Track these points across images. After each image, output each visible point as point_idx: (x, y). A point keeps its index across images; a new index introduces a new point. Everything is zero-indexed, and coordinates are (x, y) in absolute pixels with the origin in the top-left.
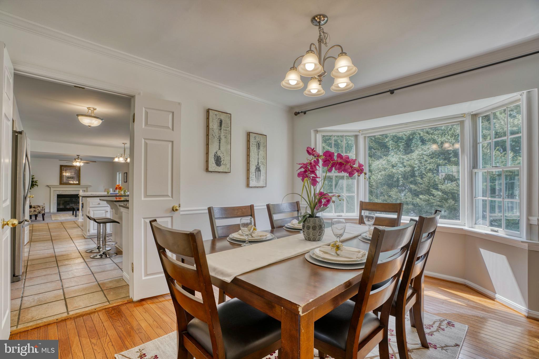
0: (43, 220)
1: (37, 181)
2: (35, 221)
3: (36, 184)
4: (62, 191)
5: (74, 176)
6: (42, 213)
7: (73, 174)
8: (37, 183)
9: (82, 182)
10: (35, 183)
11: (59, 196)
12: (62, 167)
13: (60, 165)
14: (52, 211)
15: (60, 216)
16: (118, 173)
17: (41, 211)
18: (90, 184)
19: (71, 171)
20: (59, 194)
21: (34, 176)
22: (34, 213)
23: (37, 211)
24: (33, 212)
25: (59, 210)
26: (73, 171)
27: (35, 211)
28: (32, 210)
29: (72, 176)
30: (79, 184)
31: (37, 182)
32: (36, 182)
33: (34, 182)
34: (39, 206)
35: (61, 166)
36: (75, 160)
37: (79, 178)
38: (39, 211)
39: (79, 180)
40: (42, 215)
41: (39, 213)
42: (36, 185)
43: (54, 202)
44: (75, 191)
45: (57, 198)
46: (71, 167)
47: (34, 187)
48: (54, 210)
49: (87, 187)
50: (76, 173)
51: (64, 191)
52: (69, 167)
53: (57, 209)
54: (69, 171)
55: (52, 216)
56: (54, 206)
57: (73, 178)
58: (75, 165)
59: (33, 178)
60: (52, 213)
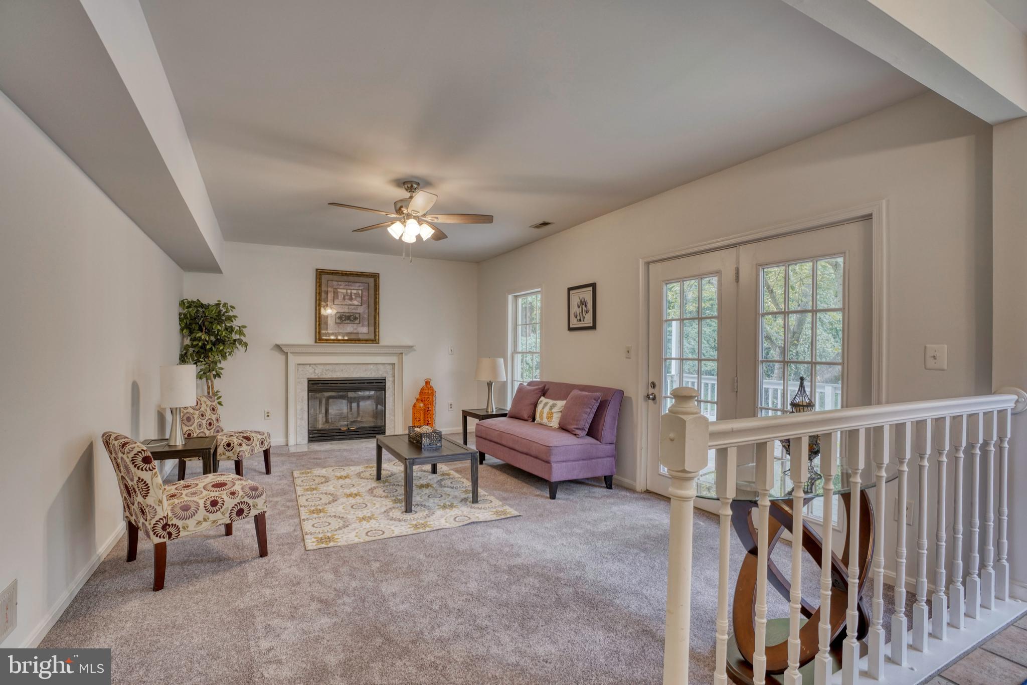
0: (263, 552)
1: (245, 327)
2: (219, 561)
3: (242, 338)
4: (322, 367)
5: (361, 310)
6: (254, 512)
7: (355, 303)
8: (244, 336)
9: (389, 334)
10: (237, 337)
11: (316, 387)
12: (324, 278)
13: (317, 270)
14: (292, 442)
15: (330, 488)
16: (510, 297)
17: (246, 499)
18: (410, 344)
19: (349, 291)
20: (313, 376)
21: (233, 307)
22: (214, 517)
23: (230, 503)
24: (202, 513)
25: (317, 435)
26: (355, 292)
27: (214, 503)
29: (352, 310)
30: (375, 340)
31: (245, 330)
32: (241, 333)
33: (236, 333)
34: (248, 439)
35: (320, 274)
36: (399, 211)
37: (375, 318)
38: (237, 500)
39: (375, 325)
40: (253, 519)
41: (240, 512)
42: (240, 342)
43: (299, 407)
44: (364, 367)
45: (309, 391)
46: (351, 278)
47: (236, 349)
48: (298, 438)
49: (401, 351)
50: (365, 299)
51: (328, 367)
52: (345, 278)
53: (310, 432)
54: (344, 291)
55: (299, 491)
56: (299, 421)
57: (356, 318)
58: (397, 238)
59: (230, 319)
60: (293, 455)
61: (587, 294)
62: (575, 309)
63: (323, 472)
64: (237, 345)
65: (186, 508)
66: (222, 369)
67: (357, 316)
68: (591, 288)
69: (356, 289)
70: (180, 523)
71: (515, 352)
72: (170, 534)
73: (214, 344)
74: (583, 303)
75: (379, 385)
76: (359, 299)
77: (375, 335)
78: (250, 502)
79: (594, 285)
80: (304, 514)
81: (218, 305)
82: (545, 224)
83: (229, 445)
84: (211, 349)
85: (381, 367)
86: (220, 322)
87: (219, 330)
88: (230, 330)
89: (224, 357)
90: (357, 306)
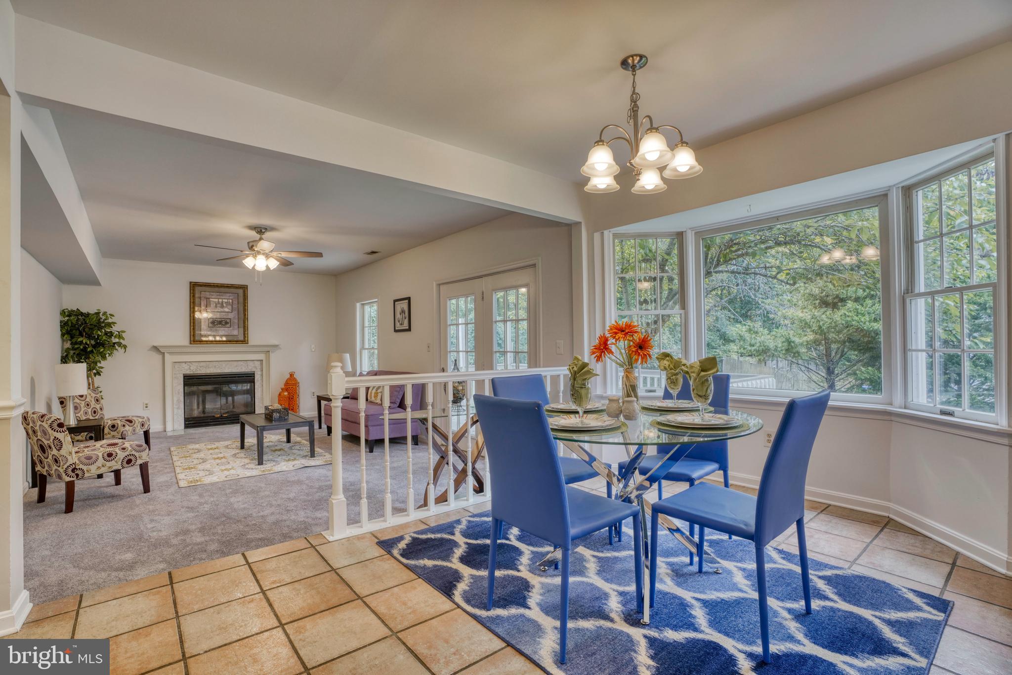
0: (147, 489)
1: (124, 332)
2: (112, 497)
3: (121, 341)
4: (196, 364)
5: (231, 316)
6: (139, 462)
7: (226, 310)
8: (123, 339)
9: (256, 336)
10: (117, 340)
11: (190, 381)
12: (197, 289)
13: (191, 283)
14: (169, 428)
15: (202, 455)
16: (358, 305)
17: (134, 453)
18: (276, 343)
19: (220, 300)
20: (188, 372)
21: (111, 315)
22: (108, 464)
23: (121, 455)
24: (101, 461)
25: (191, 422)
26: (226, 301)
27: (110, 455)
28: (100, 455)
29: (224, 316)
30: (245, 341)
31: (124, 335)
32: (120, 336)
33: (115, 337)
34: (130, 421)
35: (193, 286)
37: (244, 323)
38: (127, 453)
39: (245, 329)
40: (139, 466)
41: (129, 462)
42: (120, 344)
43: (175, 399)
44: (235, 363)
45: (185, 385)
46: (222, 290)
47: (115, 352)
48: (175, 423)
49: (268, 350)
50: (235, 306)
51: (202, 364)
52: (217, 289)
53: (186, 420)
54: (217, 300)
55: (175, 458)
56: (175, 411)
57: (226, 323)
59: (109, 325)
60: (171, 437)
61: (404, 305)
62: (398, 316)
63: (197, 446)
64: (117, 347)
65: (89, 458)
66: (102, 368)
67: (228, 321)
68: (407, 301)
69: (226, 299)
70: (85, 468)
71: (363, 348)
72: (77, 475)
73: (94, 346)
74: (403, 312)
75: (249, 378)
76: (230, 307)
77: (245, 337)
78: (137, 454)
79: (409, 299)
80: (178, 470)
81: (98, 314)
82: (373, 252)
83: (113, 426)
84: (92, 352)
85: (251, 364)
86: (100, 328)
87: (98, 335)
88: (111, 334)
89: (104, 358)
90: (226, 312)
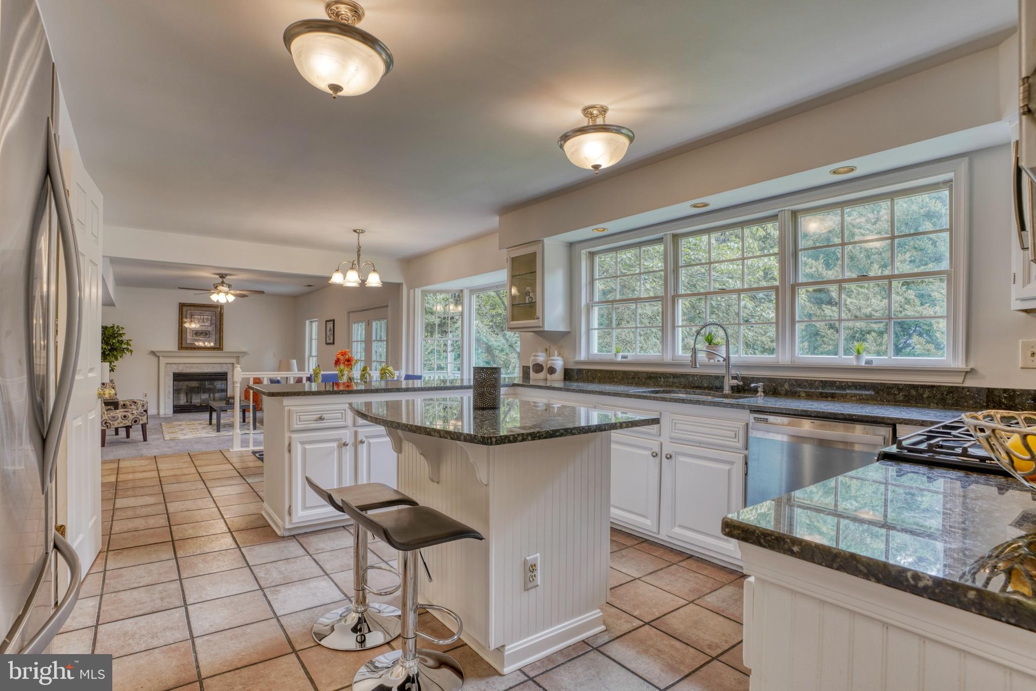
0: (145, 439)
1: (131, 340)
2: (125, 442)
3: (129, 347)
4: (183, 365)
5: (210, 329)
6: (141, 422)
7: (207, 324)
8: (130, 346)
9: (230, 344)
10: (126, 346)
11: (178, 377)
12: (185, 309)
13: (180, 303)
14: (162, 412)
15: (182, 427)
16: (307, 322)
17: (138, 416)
18: (244, 350)
19: (202, 317)
20: (177, 371)
21: (122, 328)
22: (124, 422)
23: (131, 417)
24: (120, 420)
25: (179, 409)
27: (125, 416)
28: (120, 416)
29: (204, 329)
30: (220, 348)
31: (131, 342)
32: (128, 344)
33: (125, 344)
34: (135, 403)
35: (182, 306)
36: (216, 288)
37: (220, 334)
38: (135, 416)
39: (221, 339)
40: (140, 426)
41: (135, 421)
42: (127, 349)
43: (167, 391)
44: (212, 365)
45: (174, 381)
46: (204, 309)
47: (124, 355)
48: (166, 408)
49: (238, 356)
50: (214, 322)
51: (187, 365)
52: (199, 308)
53: (174, 407)
54: (199, 317)
55: (163, 428)
56: (167, 400)
57: (206, 334)
58: (215, 301)
59: (121, 335)
60: (162, 418)
61: (330, 325)
62: (328, 333)
63: (180, 423)
64: (126, 351)
65: (114, 417)
66: (115, 366)
67: (208, 333)
68: (332, 322)
69: (207, 316)
70: (111, 422)
71: (310, 356)
72: (107, 426)
73: (110, 350)
74: (330, 330)
75: (223, 377)
76: (209, 322)
77: (220, 345)
78: (140, 418)
79: (334, 320)
80: (165, 433)
81: (113, 327)
82: (309, 286)
83: (124, 405)
84: (109, 354)
85: (225, 365)
86: (114, 338)
87: (113, 343)
88: (121, 342)
89: (116, 359)
90: (207, 326)
